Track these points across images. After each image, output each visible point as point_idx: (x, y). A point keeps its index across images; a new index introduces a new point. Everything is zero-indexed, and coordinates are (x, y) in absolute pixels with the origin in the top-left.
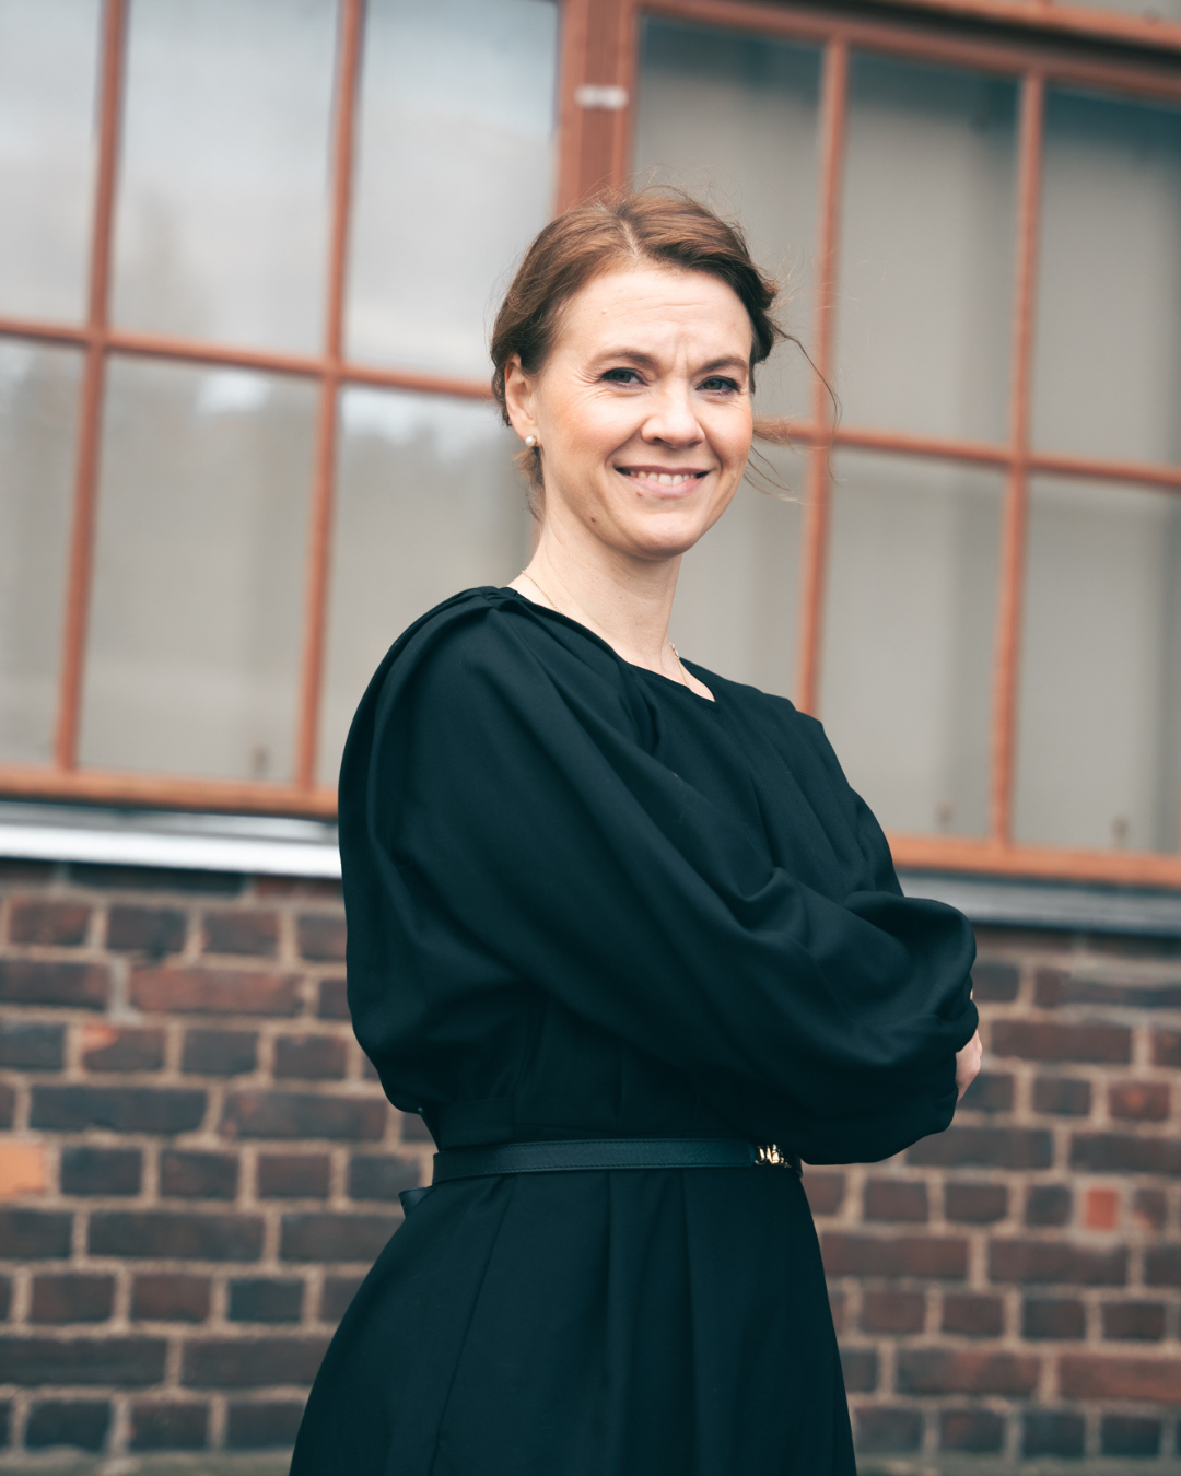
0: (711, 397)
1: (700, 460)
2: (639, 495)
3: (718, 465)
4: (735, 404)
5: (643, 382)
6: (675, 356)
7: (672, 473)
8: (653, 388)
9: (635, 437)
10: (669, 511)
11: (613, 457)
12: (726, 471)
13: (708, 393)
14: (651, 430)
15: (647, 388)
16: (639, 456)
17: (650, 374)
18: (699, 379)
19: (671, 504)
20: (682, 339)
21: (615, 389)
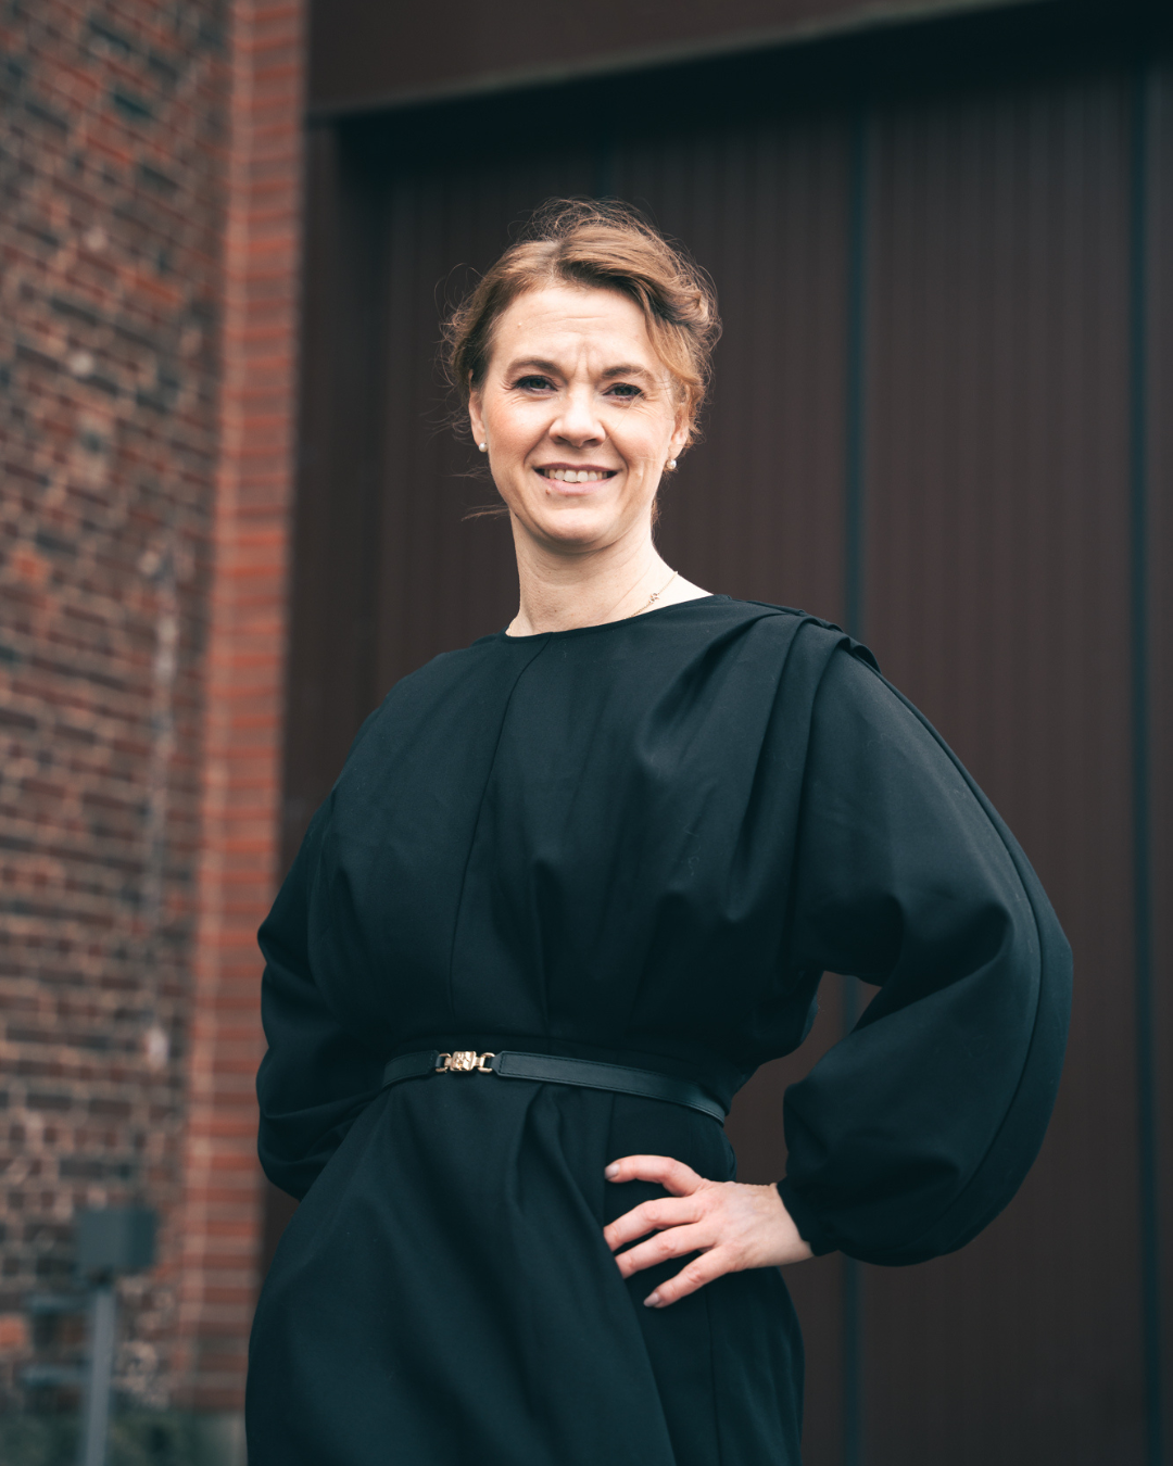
0: (615, 401)
1: (601, 458)
2: (548, 493)
3: (624, 465)
4: (641, 410)
5: (554, 388)
6: (577, 363)
7: (577, 469)
8: (561, 393)
9: (545, 437)
10: (574, 506)
11: (530, 459)
12: (631, 471)
13: (613, 399)
14: (556, 428)
15: (556, 393)
16: (550, 455)
17: (558, 381)
18: (605, 385)
19: (575, 500)
20: (585, 348)
21: (529, 394)
